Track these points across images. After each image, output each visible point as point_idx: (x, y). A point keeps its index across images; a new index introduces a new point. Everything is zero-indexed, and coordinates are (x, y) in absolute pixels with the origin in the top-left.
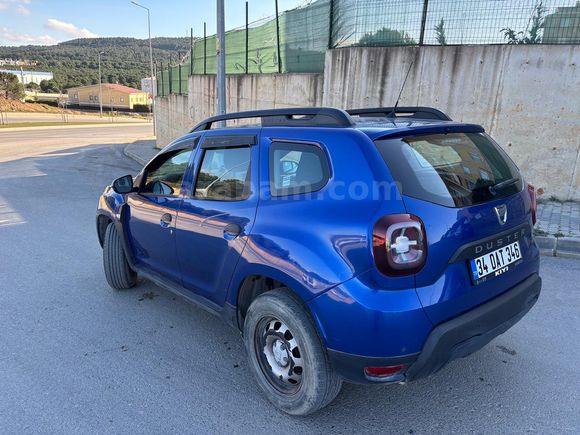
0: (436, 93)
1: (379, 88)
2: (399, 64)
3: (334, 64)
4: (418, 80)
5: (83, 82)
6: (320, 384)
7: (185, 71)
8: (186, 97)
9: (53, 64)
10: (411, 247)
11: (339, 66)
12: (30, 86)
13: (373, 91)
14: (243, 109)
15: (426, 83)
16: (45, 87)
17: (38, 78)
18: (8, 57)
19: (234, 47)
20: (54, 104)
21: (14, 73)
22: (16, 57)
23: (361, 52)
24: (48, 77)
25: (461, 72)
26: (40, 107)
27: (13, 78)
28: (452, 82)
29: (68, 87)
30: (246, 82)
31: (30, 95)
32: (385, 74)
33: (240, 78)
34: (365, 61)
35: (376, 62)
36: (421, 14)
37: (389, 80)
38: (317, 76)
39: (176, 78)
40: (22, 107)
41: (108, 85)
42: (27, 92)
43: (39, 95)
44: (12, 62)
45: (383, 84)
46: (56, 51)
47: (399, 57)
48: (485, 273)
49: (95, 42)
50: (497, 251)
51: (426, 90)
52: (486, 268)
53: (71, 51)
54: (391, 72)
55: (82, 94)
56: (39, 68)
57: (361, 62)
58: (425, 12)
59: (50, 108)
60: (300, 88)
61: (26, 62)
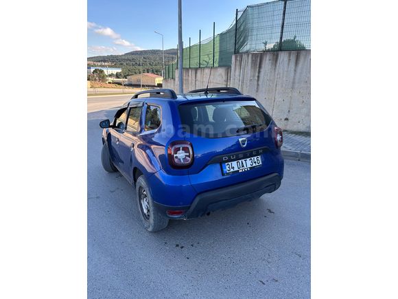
0: (286, 77)
1: (257, 74)
2: (267, 61)
3: (236, 62)
4: (277, 70)
5: (136, 73)
6: (155, 218)
7: (175, 67)
8: (174, 80)
9: (122, 64)
10: (186, 156)
11: (238, 63)
12: (111, 75)
13: (254, 76)
14: (197, 89)
15: (281, 71)
16: (118, 76)
17: (115, 71)
18: (102, 61)
19: (195, 54)
20: (119, 84)
21: (102, 69)
22: (105, 61)
23: (248, 56)
24: (119, 71)
25: (300, 65)
26: (114, 85)
27: (102, 71)
28: (295, 71)
29: (128, 75)
30: (199, 72)
31: (110, 79)
32: (260, 67)
33: (196, 69)
34: (250, 61)
35: (256, 61)
36: (280, 34)
37: (262, 70)
38: (228, 69)
39: (171, 70)
40: (106, 85)
41: (146, 74)
42: (110, 78)
43: (115, 79)
44: (103, 64)
45: (259, 72)
46: (123, 57)
47: (268, 58)
48: (232, 170)
49: (141, 53)
50: (243, 160)
51: (281, 75)
52: (233, 168)
53: (130, 57)
54: (263, 66)
55: (133, 79)
56: (115, 66)
57: (248, 61)
58: (282, 32)
59: (118, 86)
60: (221, 75)
61: (110, 64)
